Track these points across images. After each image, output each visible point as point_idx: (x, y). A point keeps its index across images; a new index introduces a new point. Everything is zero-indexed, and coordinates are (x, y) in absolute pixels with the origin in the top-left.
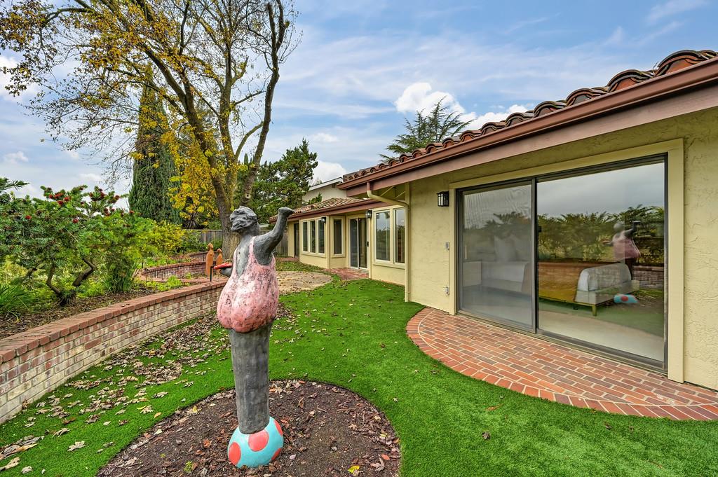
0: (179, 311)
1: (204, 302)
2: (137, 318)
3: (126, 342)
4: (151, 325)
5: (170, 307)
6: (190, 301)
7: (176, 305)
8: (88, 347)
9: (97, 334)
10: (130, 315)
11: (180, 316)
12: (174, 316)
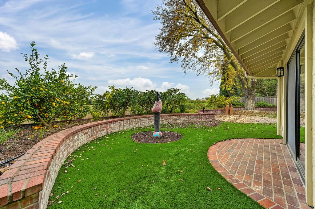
0: (188, 119)
1: (197, 118)
2: (176, 117)
3: (174, 122)
4: (180, 120)
5: (186, 117)
6: (192, 117)
7: (187, 117)
8: (165, 120)
9: (167, 118)
10: (175, 116)
11: (189, 120)
12: (187, 120)
